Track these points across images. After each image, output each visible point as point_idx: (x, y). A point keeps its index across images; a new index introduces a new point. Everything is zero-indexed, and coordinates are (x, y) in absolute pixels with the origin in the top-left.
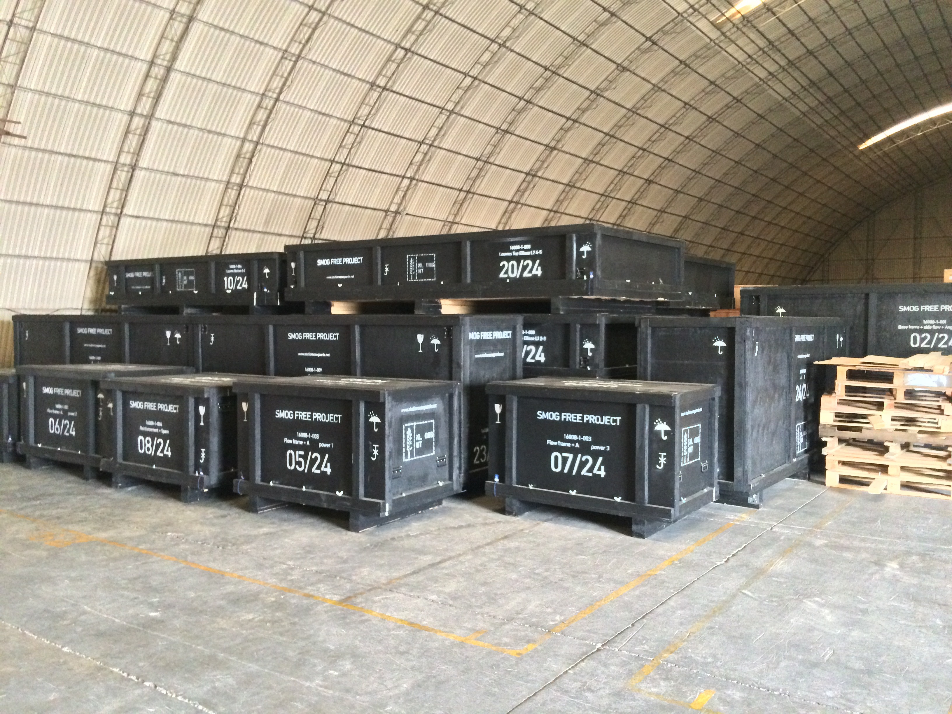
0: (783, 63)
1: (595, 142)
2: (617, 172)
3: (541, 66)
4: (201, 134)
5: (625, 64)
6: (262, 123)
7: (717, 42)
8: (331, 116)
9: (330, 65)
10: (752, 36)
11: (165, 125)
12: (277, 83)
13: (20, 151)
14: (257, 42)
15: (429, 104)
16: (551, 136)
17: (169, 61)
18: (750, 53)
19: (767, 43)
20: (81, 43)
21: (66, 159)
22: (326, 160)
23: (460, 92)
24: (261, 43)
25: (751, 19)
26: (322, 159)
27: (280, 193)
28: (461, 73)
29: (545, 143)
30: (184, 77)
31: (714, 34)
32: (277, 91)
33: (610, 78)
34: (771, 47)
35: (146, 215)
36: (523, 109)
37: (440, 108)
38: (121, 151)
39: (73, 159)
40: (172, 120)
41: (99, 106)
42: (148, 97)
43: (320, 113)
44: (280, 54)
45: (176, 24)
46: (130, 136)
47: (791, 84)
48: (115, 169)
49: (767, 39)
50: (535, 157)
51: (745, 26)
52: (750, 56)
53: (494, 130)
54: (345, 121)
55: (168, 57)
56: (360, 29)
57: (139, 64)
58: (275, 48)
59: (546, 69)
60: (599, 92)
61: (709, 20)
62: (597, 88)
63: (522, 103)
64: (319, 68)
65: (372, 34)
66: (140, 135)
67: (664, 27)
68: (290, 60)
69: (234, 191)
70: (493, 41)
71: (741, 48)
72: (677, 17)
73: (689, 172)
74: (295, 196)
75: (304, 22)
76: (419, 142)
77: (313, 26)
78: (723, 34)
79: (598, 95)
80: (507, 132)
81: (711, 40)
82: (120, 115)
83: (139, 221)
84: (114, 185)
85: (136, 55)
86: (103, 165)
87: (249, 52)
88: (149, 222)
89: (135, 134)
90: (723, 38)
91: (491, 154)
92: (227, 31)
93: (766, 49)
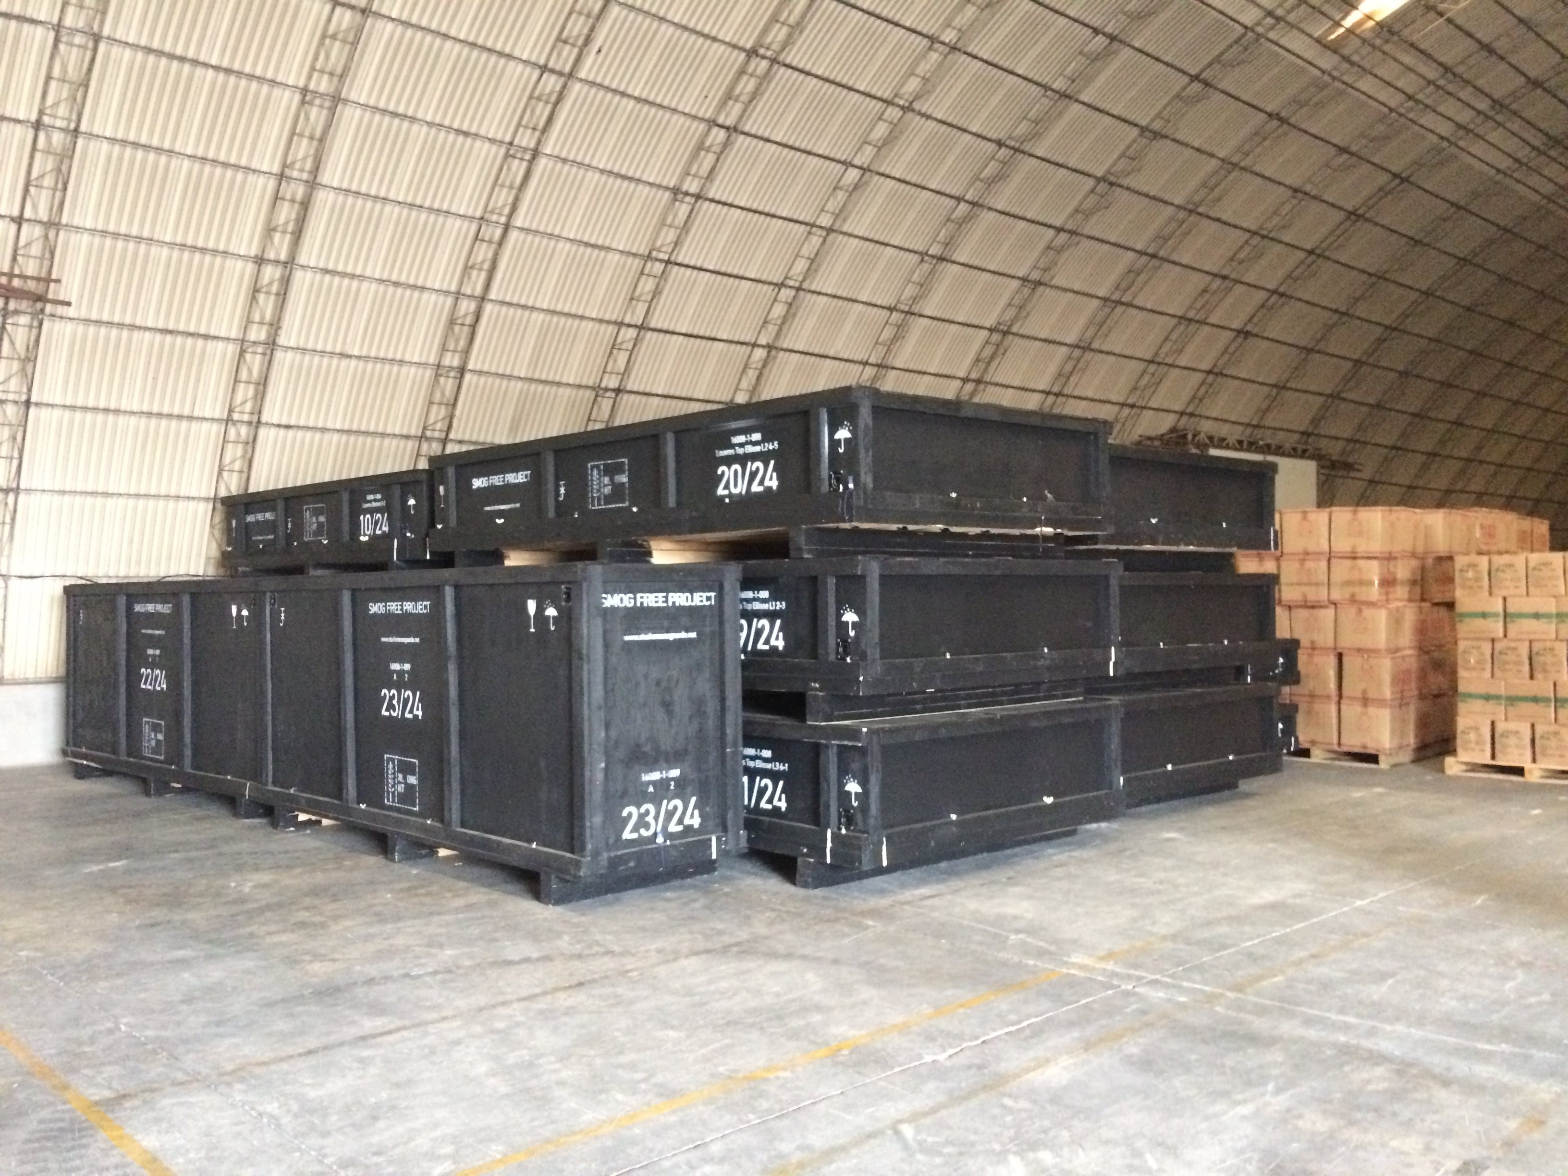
0: (1483, 105)
1: (1120, 269)
2: (1174, 321)
3: (989, 140)
4: (382, 288)
5: (1157, 126)
6: (486, 266)
7: (1335, 73)
8: (608, 249)
9: (594, 164)
10: (1407, 59)
11: (318, 276)
12: (503, 198)
13: (81, 328)
14: (459, 132)
15: (785, 219)
16: (1029, 263)
17: (310, 172)
18: (1410, 90)
19: (1441, 70)
20: (159, 150)
21: (158, 337)
22: (608, 322)
23: (841, 195)
24: (466, 134)
25: (1396, 28)
26: (601, 321)
27: (531, 380)
28: (839, 162)
29: (1020, 275)
30: (341, 198)
31: (1327, 61)
32: (506, 211)
33: (1131, 152)
34: (1449, 75)
35: (302, 423)
36: (967, 219)
37: (806, 224)
38: (249, 321)
39: (169, 338)
40: (331, 267)
41: (204, 250)
42: (284, 232)
43: (587, 244)
44: (502, 151)
45: (314, 111)
46: (261, 297)
47: (1511, 144)
48: (242, 352)
49: (1440, 64)
50: (1002, 302)
51: (1387, 41)
52: (1410, 97)
53: (916, 258)
54: (635, 255)
55: (308, 166)
56: (638, 100)
57: (262, 179)
58: (492, 141)
59: (1000, 144)
60: (1112, 179)
61: (1310, 36)
62: (1108, 172)
63: (963, 207)
64: (574, 169)
65: (660, 106)
66: (278, 294)
67: (1222, 54)
68: (522, 159)
69: (451, 380)
70: (888, 102)
71: (1389, 84)
72: (1244, 35)
73: (1326, 314)
74: (559, 384)
75: (537, 93)
76: (776, 284)
77: (553, 99)
78: (1346, 59)
79: (1112, 184)
80: (941, 259)
81: (1323, 72)
82: (240, 264)
83: (291, 433)
84: (244, 375)
85: (254, 165)
86: (221, 345)
87: (447, 149)
88: (309, 435)
89: (268, 293)
90: (1346, 65)
91: (915, 299)
92: (403, 117)
93: (1442, 82)
